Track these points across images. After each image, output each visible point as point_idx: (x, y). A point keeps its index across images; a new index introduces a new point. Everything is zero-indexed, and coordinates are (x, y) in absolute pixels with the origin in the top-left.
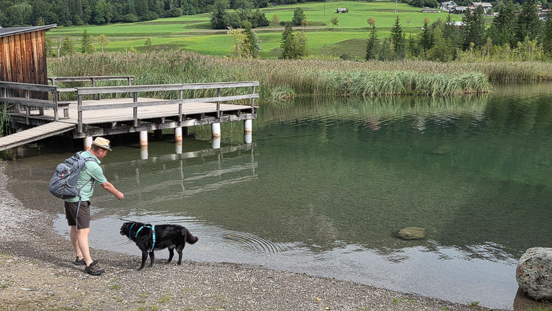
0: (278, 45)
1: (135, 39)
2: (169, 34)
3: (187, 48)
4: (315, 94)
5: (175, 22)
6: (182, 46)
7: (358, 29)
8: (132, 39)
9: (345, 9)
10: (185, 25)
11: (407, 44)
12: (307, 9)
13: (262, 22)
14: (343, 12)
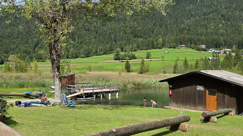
0: (139, 67)
1: (84, 65)
2: (97, 62)
3: (104, 68)
4: (141, 87)
5: (100, 58)
6: (102, 67)
7: (172, 60)
8: (83, 65)
9: (168, 52)
10: (103, 59)
11: (190, 66)
12: (152, 52)
13: (134, 57)
14: (167, 53)
